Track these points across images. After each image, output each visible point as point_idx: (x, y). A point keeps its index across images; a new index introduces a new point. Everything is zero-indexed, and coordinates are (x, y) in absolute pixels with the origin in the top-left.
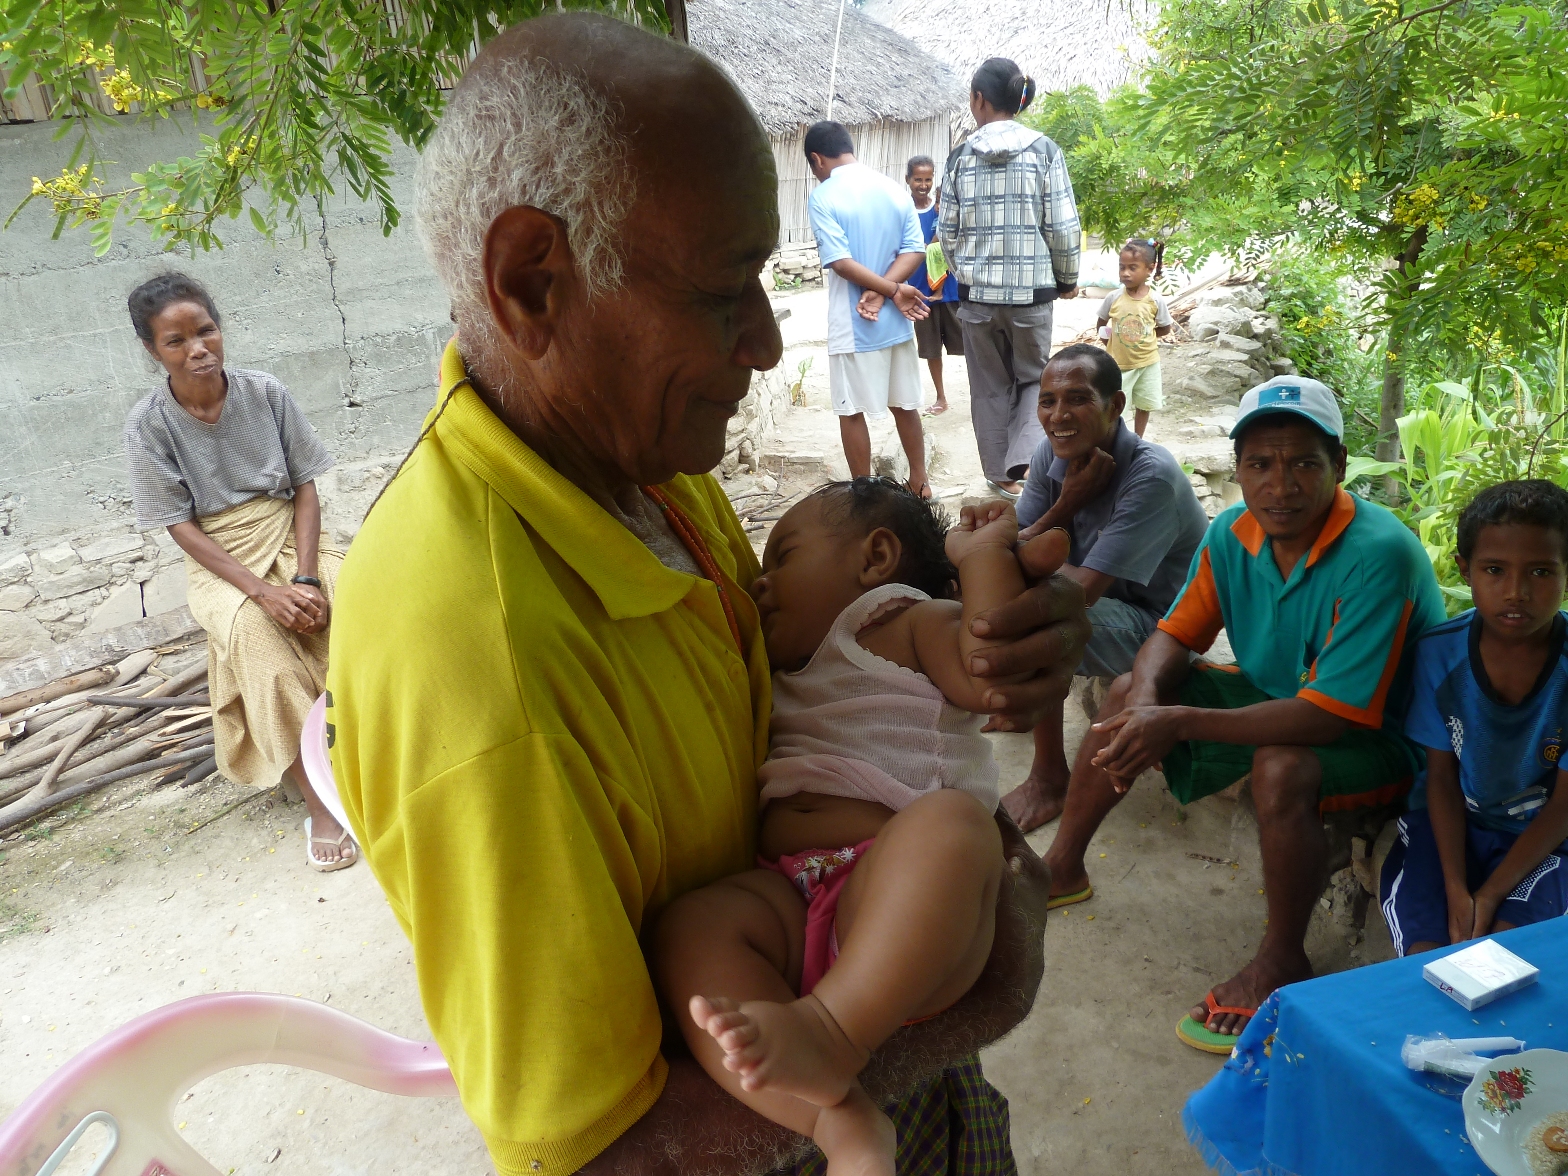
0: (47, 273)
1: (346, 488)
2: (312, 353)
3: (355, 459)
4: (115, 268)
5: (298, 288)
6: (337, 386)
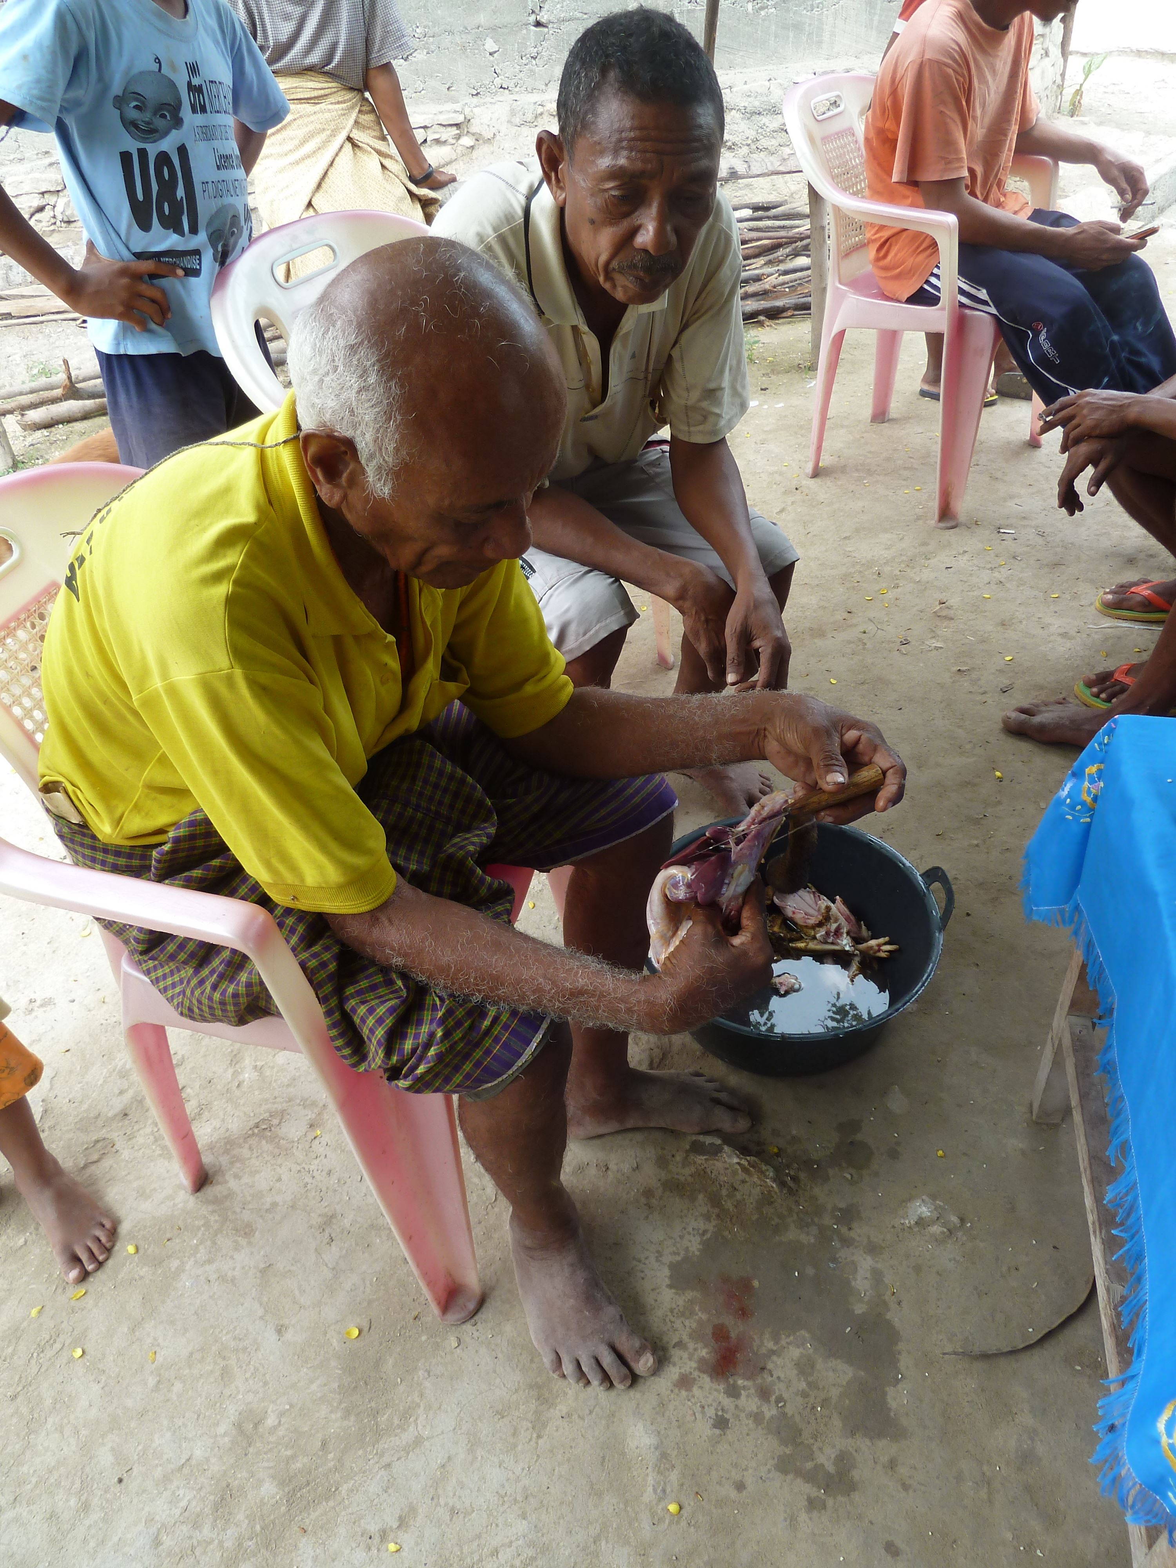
3: (533, 90)
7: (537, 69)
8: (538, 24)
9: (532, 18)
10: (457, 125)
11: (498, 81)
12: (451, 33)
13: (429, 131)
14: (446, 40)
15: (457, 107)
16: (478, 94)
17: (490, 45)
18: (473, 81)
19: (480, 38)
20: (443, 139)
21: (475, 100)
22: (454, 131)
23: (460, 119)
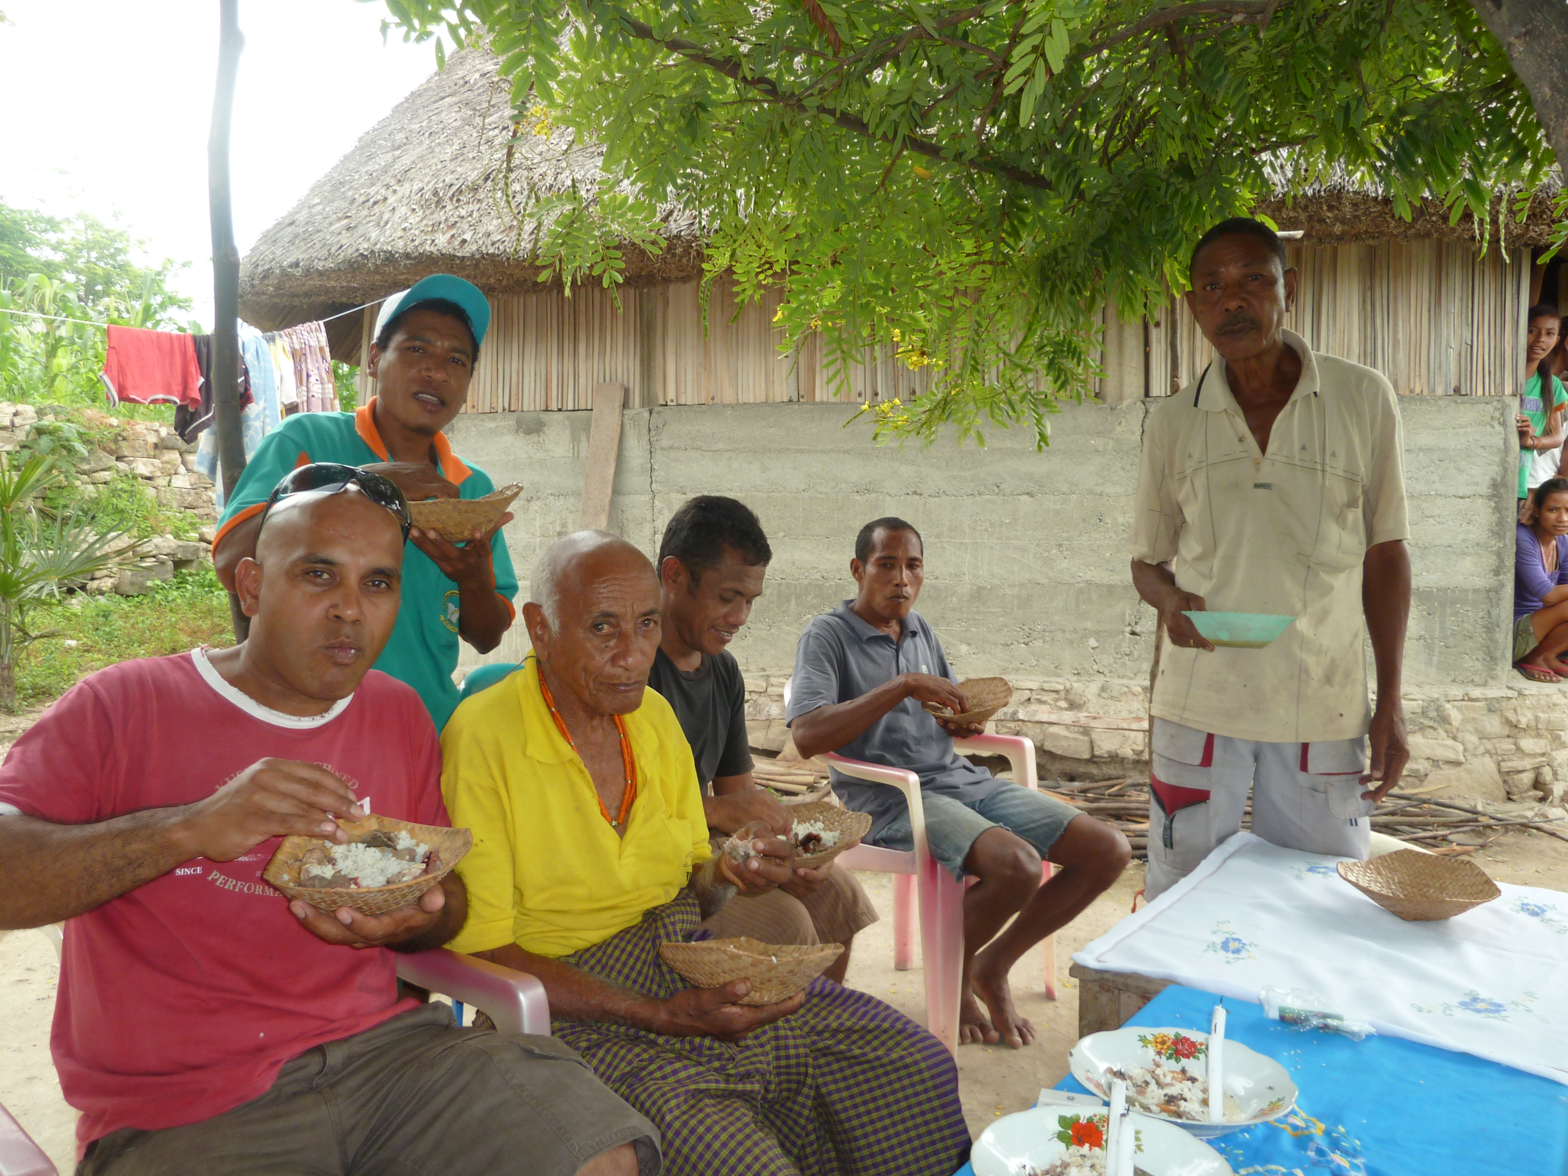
0: (944, 497)
1: (1104, 695)
2: (1110, 586)
3: (1123, 677)
4: (987, 500)
5: (1112, 534)
6: (1124, 614)
7: (1128, 663)
8: (1133, 633)
9: (1128, 629)
10: (1057, 692)
11: (1096, 667)
12: (1064, 631)
13: (1034, 693)
14: (1059, 636)
15: (1060, 680)
16: (1078, 674)
17: (1092, 642)
18: (1076, 664)
19: (1085, 637)
20: (1045, 698)
21: (1075, 678)
22: (1054, 695)
23: (1061, 687)
